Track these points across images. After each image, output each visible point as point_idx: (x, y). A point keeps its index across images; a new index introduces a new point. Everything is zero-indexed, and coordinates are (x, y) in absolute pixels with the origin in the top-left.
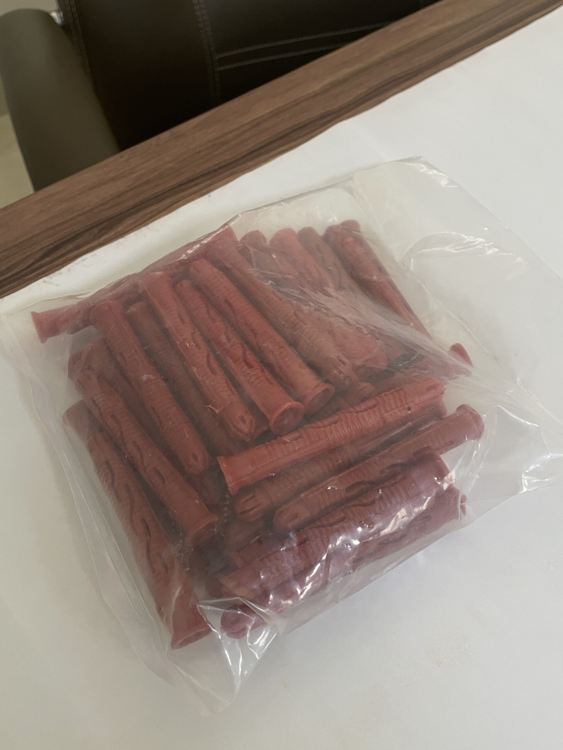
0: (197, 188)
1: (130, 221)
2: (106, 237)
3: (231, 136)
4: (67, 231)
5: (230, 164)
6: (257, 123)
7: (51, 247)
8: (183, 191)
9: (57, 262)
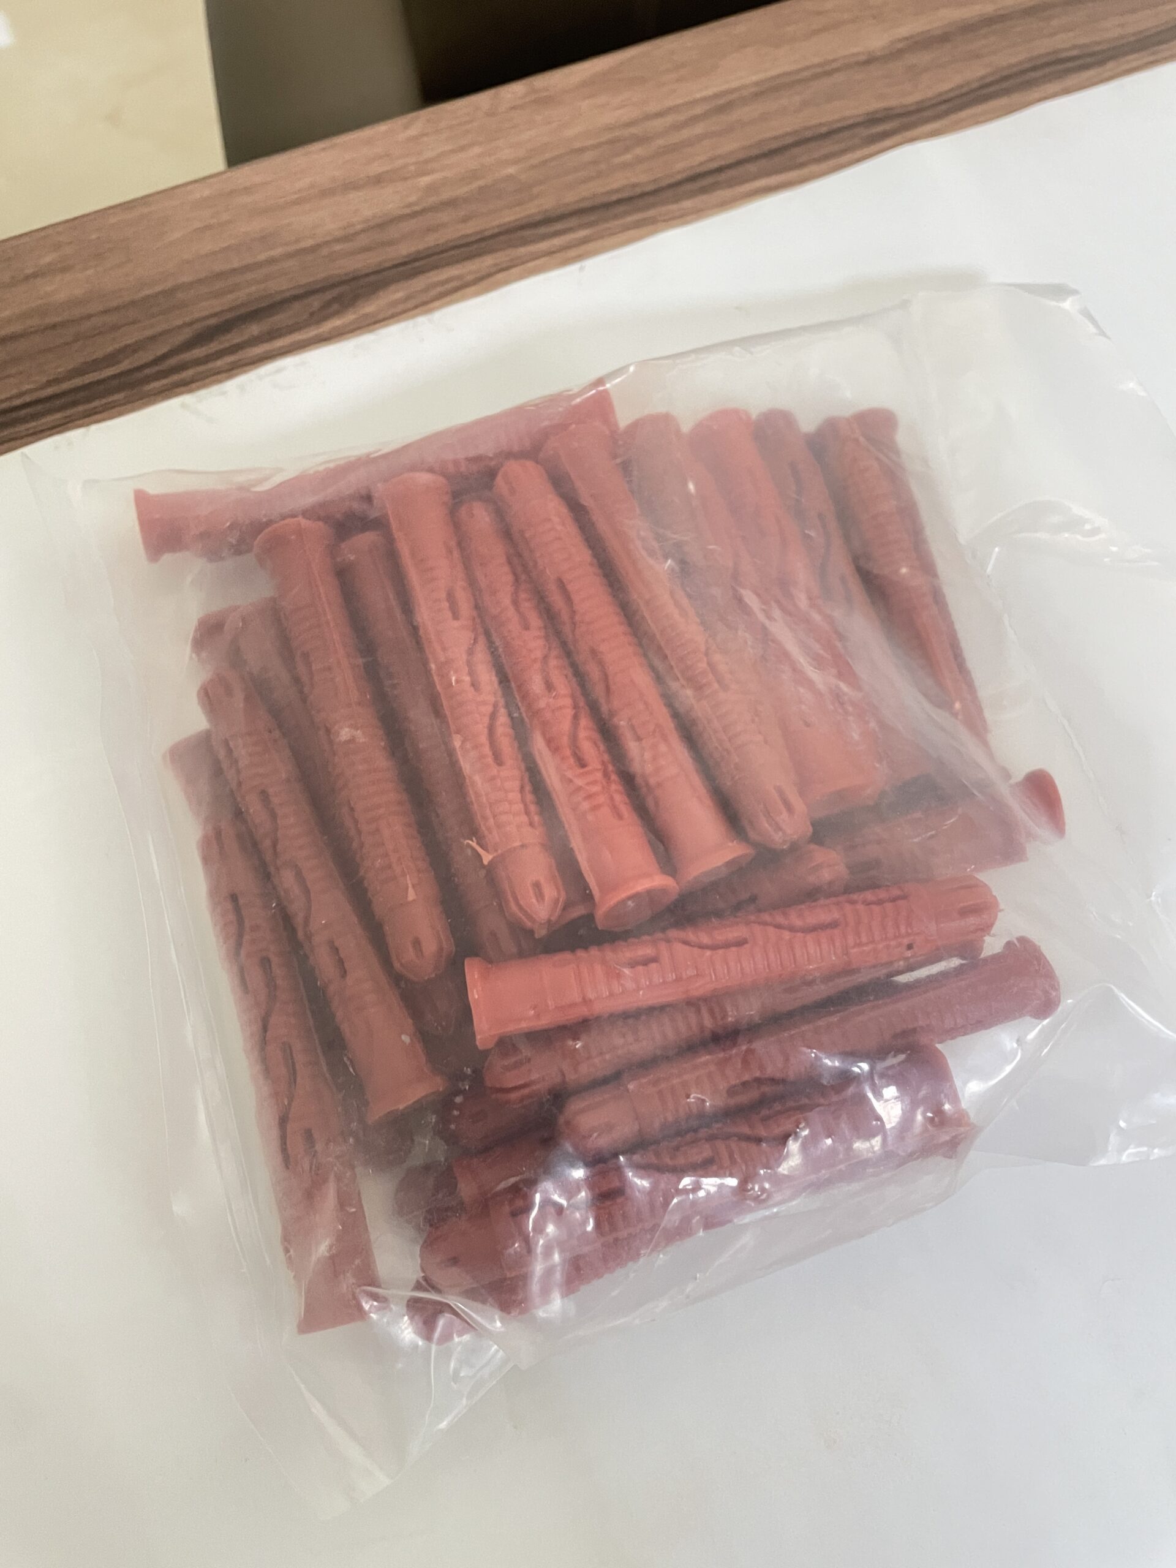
0: (557, 242)
1: (396, 293)
2: (336, 322)
3: (658, 124)
4: (254, 288)
5: (643, 195)
6: (723, 104)
7: (213, 321)
8: (525, 242)
9: (219, 363)
